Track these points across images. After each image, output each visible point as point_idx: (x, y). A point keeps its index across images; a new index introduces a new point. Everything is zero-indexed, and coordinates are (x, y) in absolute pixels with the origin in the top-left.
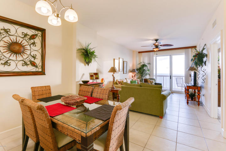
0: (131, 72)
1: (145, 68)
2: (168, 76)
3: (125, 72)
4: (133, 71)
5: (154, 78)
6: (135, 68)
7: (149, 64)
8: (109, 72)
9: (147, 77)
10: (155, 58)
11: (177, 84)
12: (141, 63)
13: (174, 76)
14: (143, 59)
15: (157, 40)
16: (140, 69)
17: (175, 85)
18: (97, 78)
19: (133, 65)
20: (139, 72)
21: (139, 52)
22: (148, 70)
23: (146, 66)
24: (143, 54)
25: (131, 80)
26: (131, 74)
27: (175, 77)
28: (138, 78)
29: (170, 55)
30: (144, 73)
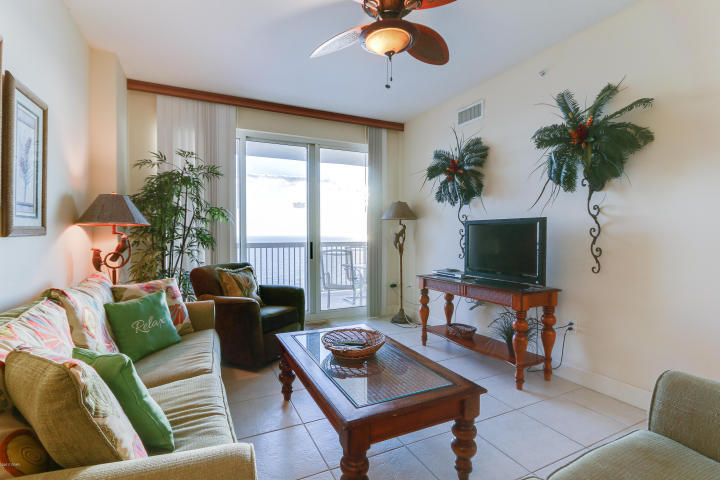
0: (77, 220)
2: (300, 245)
4: (94, 212)
21: (134, 85)
24: (162, 101)
25: (109, 299)
26: (80, 238)
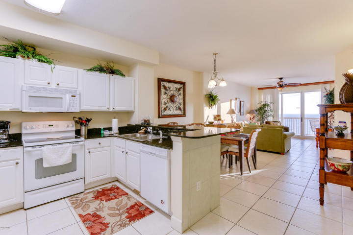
0: (249, 113)
1: (266, 109)
2: (298, 118)
3: (242, 114)
4: (251, 112)
5: (280, 120)
6: (254, 108)
7: (273, 103)
8: (227, 114)
9: (270, 119)
10: (280, 95)
11: (311, 128)
12: (262, 102)
13: (308, 118)
14: (265, 98)
15: (281, 79)
16: (260, 109)
17: (309, 130)
18: (219, 120)
19: (251, 105)
20: (258, 113)
21: (259, 89)
22: (270, 111)
23: (268, 105)
24: (264, 90)
26: (249, 116)
27: (309, 120)
28: (258, 121)
29: (301, 92)
30: (265, 114)
